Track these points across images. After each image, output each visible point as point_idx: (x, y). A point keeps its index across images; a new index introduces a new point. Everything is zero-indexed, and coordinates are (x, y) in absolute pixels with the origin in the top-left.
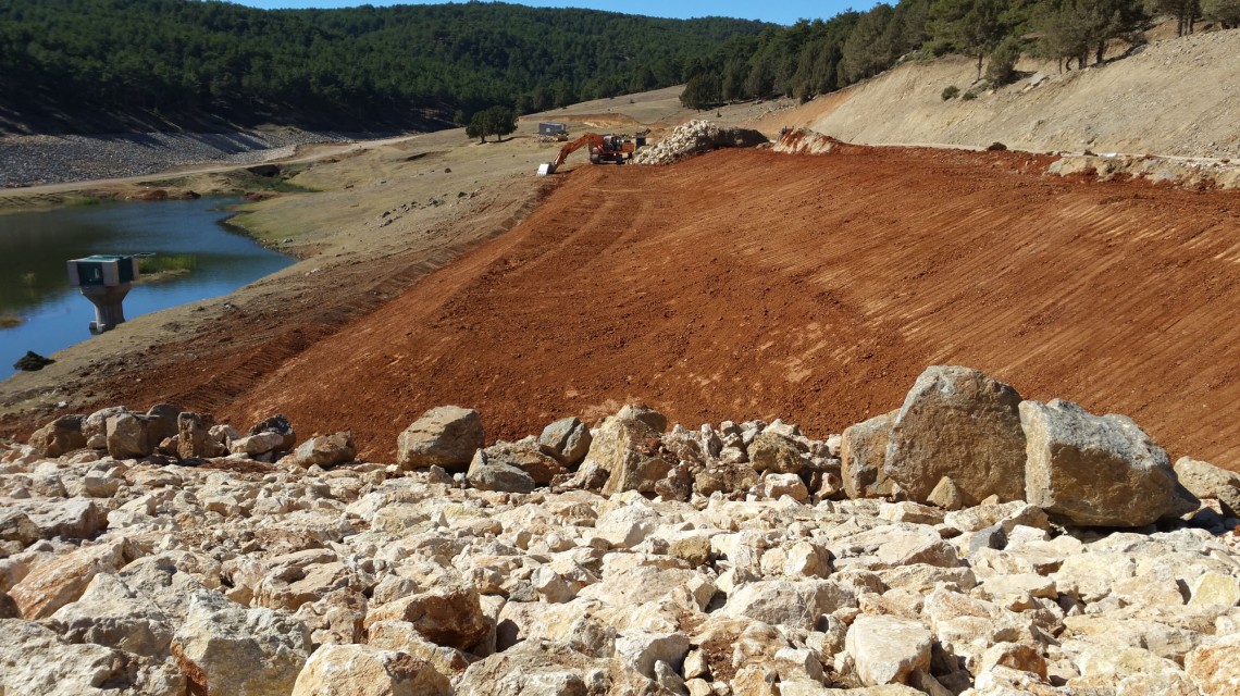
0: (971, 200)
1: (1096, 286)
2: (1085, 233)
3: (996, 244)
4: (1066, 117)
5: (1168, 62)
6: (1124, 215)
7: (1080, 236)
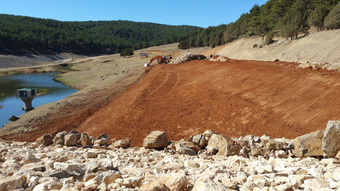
0: (281, 75)
1: (327, 98)
2: (319, 84)
3: (294, 86)
4: (290, 52)
5: (317, 38)
6: (329, 79)
7: (318, 84)
